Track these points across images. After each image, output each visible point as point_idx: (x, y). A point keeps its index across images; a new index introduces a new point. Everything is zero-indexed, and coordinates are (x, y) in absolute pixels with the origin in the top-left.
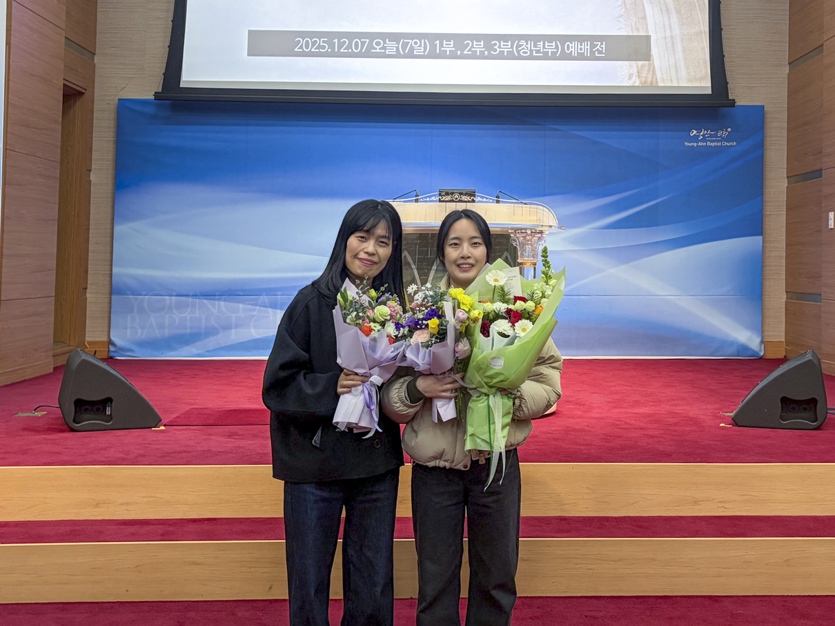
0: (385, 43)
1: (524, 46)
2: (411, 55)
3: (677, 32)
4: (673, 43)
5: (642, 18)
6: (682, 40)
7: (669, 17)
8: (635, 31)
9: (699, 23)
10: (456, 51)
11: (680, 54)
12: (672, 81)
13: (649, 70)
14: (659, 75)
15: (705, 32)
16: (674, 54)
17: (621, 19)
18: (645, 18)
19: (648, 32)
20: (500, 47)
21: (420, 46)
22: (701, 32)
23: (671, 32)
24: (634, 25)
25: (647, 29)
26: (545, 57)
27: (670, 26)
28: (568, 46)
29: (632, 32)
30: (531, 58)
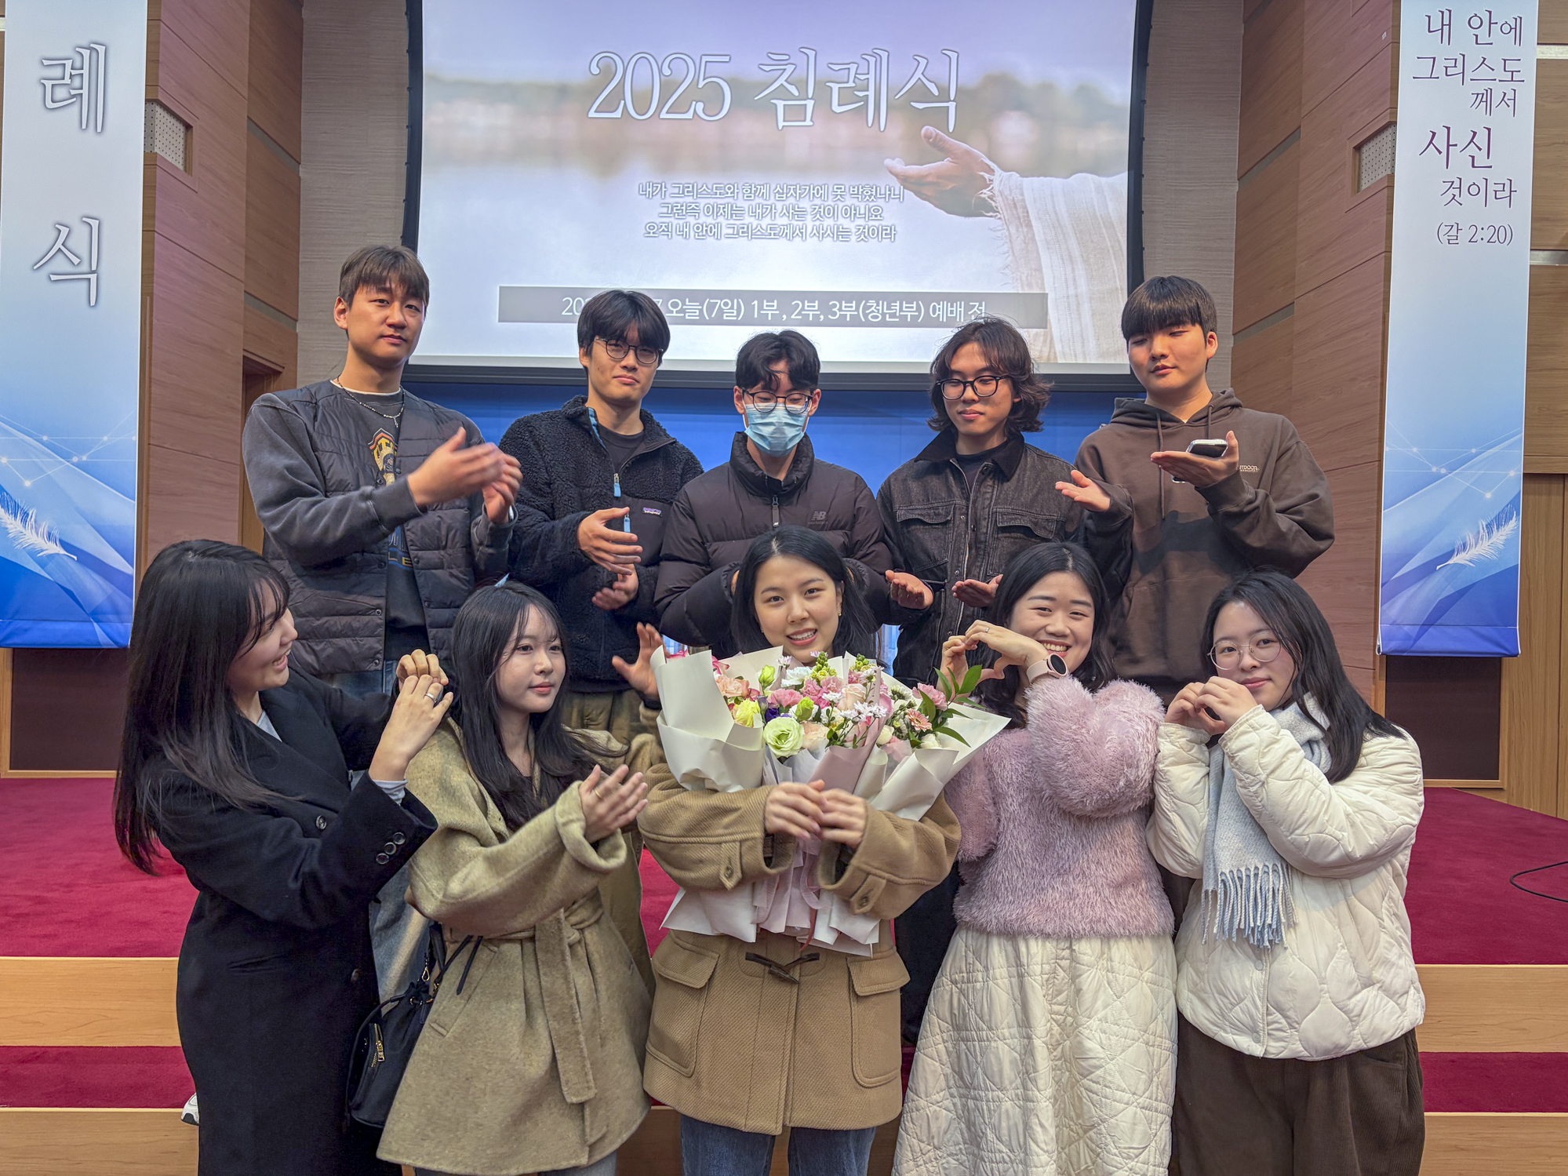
0: (684, 304)
1: (873, 308)
2: (719, 321)
3: (1083, 287)
4: (1078, 304)
5: (1036, 270)
6: (1091, 299)
7: (1073, 269)
8: (1026, 288)
9: (1114, 276)
10: (781, 315)
11: (1087, 318)
12: (1076, 356)
13: (1045, 341)
14: (1058, 347)
15: (1122, 289)
16: (1080, 319)
17: (1006, 271)
18: (1039, 269)
19: (1044, 289)
20: (840, 309)
21: (732, 308)
22: (1117, 289)
23: (1076, 288)
24: (1024, 278)
25: (1043, 284)
26: (903, 323)
27: (1075, 280)
28: (934, 307)
29: (1023, 288)
30: (883, 324)
